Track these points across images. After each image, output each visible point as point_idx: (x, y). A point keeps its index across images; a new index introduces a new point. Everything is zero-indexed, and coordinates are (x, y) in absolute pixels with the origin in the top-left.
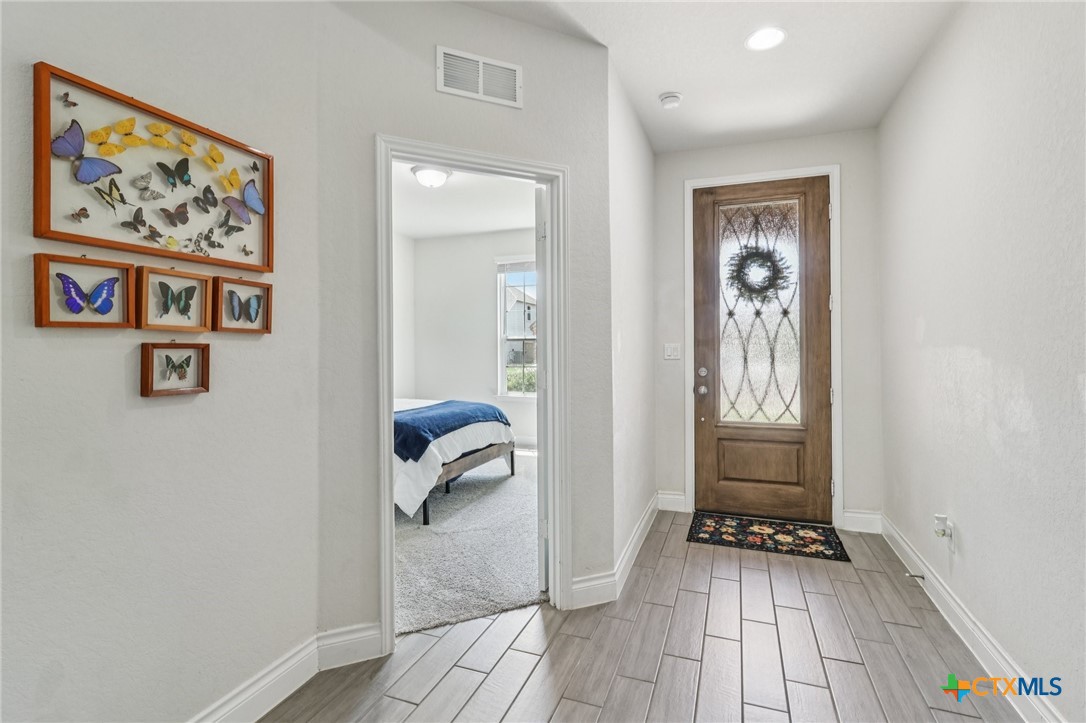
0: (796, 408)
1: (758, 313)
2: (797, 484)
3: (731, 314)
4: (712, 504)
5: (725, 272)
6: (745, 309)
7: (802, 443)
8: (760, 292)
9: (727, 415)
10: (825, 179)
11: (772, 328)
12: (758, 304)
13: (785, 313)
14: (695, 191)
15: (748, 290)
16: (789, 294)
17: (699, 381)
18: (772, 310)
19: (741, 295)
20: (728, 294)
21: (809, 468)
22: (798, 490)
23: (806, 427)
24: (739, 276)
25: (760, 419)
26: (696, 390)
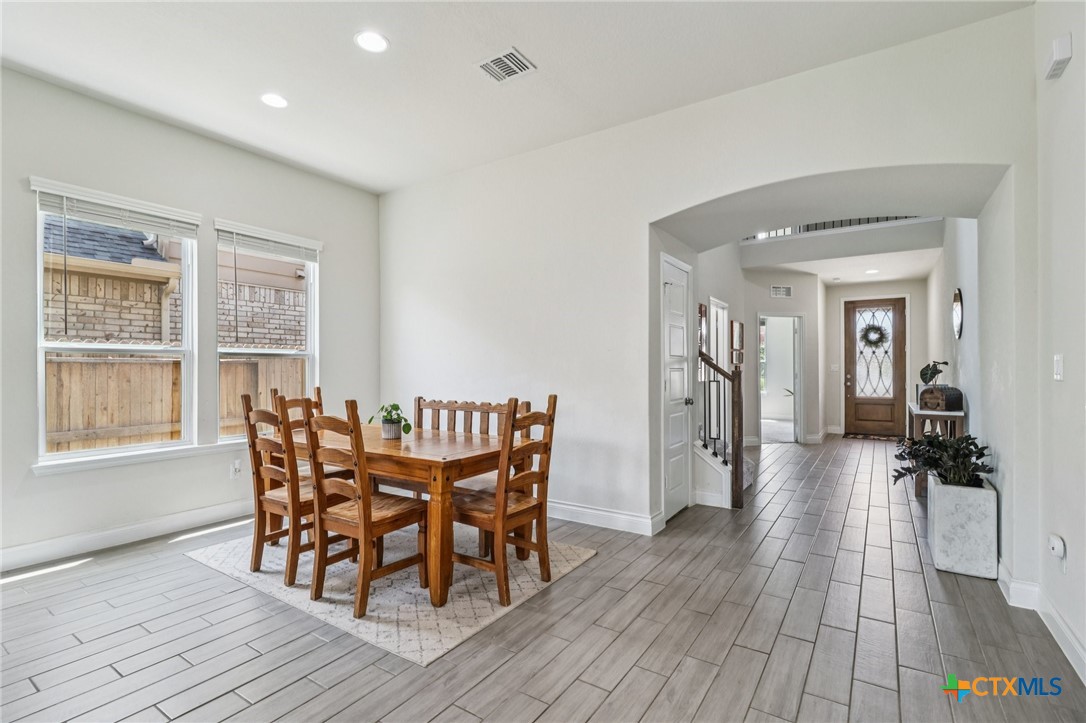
0: (891, 391)
1: (874, 352)
2: (891, 421)
3: (861, 353)
4: (853, 431)
5: (858, 335)
6: (868, 351)
7: (893, 405)
8: (876, 344)
9: (859, 394)
10: (904, 299)
11: (880, 359)
12: (874, 349)
13: (886, 352)
14: (846, 302)
15: (869, 343)
16: (888, 345)
17: (847, 380)
18: (880, 351)
19: (866, 344)
20: (860, 345)
21: (896, 415)
22: (891, 424)
23: (895, 397)
24: (865, 337)
25: (875, 395)
26: (845, 384)
